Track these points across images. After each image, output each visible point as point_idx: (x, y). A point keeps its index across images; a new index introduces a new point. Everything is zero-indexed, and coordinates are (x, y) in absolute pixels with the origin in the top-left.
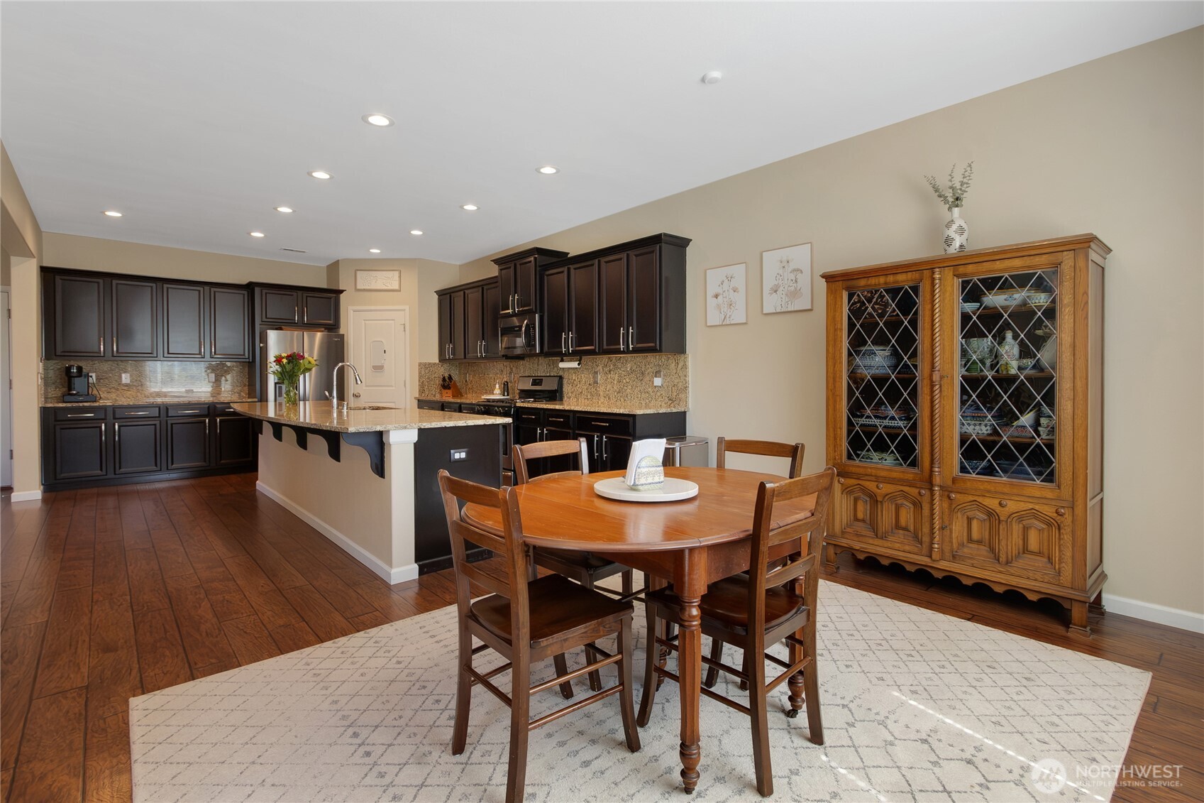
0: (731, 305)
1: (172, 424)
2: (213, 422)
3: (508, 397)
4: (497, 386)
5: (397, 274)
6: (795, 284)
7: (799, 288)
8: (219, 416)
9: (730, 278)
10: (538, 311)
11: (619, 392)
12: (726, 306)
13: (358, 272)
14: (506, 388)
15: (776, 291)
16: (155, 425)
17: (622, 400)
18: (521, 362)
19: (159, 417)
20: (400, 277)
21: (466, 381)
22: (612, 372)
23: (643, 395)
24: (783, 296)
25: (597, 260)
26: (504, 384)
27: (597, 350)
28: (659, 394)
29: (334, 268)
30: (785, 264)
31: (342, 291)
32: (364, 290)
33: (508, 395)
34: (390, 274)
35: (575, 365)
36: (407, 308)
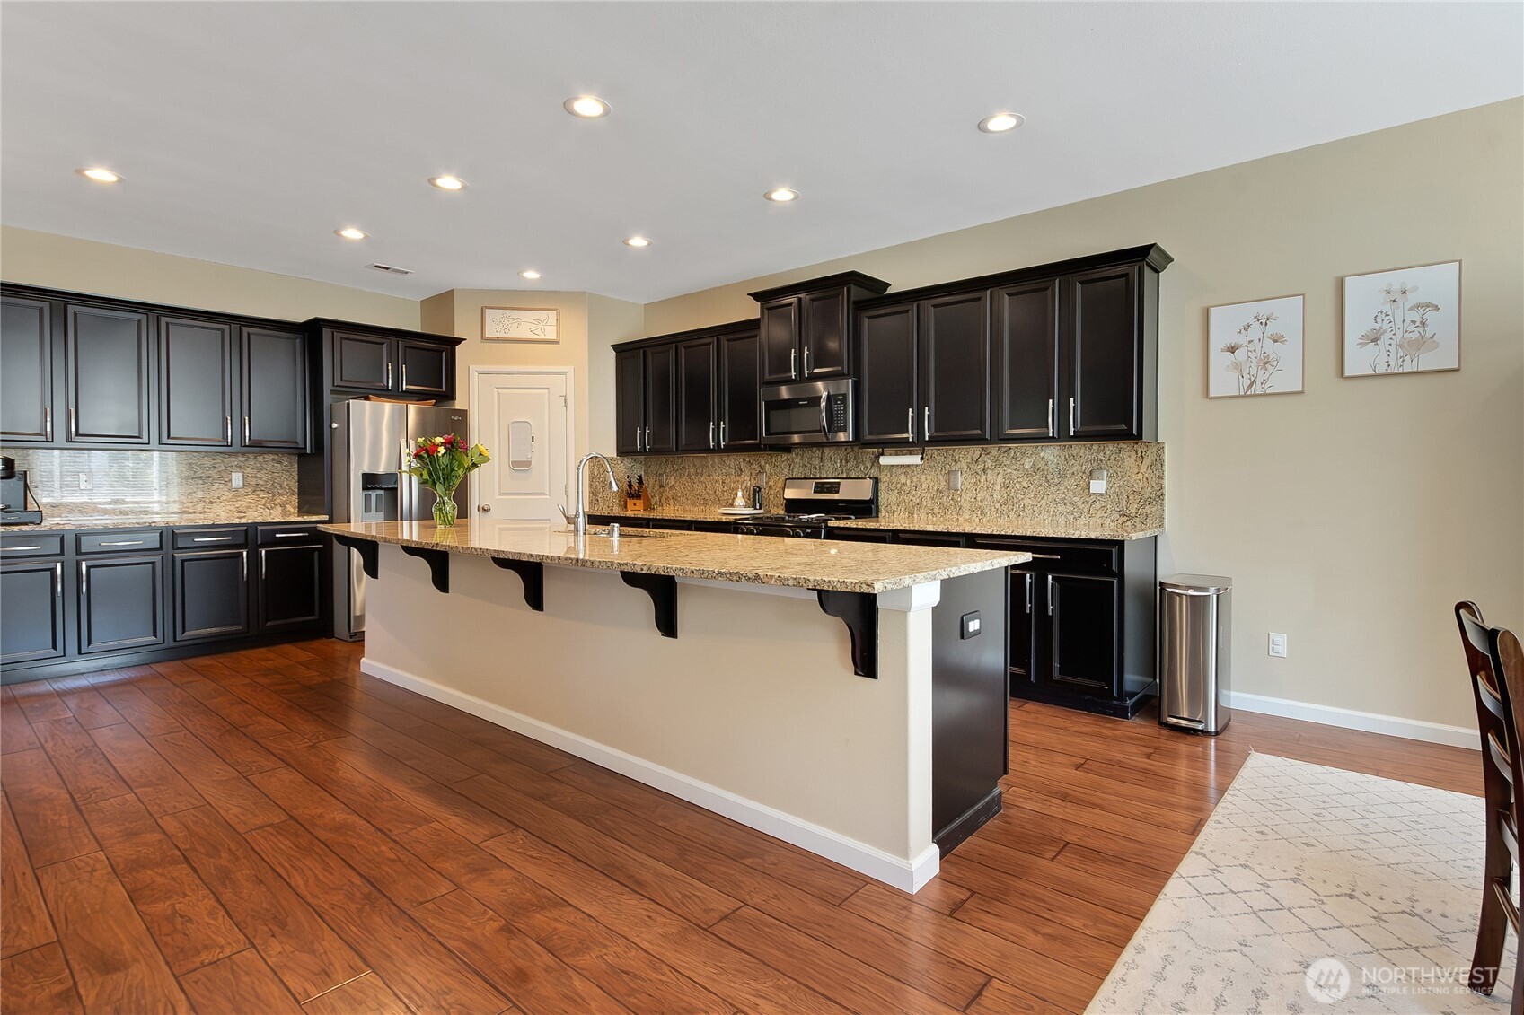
0: (1266, 363)
1: (183, 561)
2: (254, 557)
3: (762, 511)
4: (740, 494)
5: (553, 315)
6: (1421, 330)
7: (1428, 335)
8: (263, 545)
9: (1264, 321)
10: (852, 372)
11: (1005, 503)
12: (1254, 365)
13: (487, 310)
14: (755, 497)
15: (1375, 340)
16: (153, 563)
17: (1012, 514)
18: (785, 456)
19: (161, 548)
20: (558, 320)
21: (661, 486)
22: (989, 472)
23: (1061, 508)
24: (1393, 349)
25: (988, 292)
26: (754, 490)
27: (988, 437)
28: (1098, 506)
29: (443, 302)
30: (1398, 296)
31: (459, 341)
32: (498, 340)
33: (760, 508)
34: (541, 315)
35: (914, 460)
36: (570, 369)
